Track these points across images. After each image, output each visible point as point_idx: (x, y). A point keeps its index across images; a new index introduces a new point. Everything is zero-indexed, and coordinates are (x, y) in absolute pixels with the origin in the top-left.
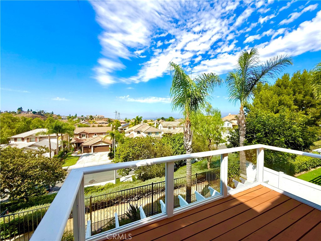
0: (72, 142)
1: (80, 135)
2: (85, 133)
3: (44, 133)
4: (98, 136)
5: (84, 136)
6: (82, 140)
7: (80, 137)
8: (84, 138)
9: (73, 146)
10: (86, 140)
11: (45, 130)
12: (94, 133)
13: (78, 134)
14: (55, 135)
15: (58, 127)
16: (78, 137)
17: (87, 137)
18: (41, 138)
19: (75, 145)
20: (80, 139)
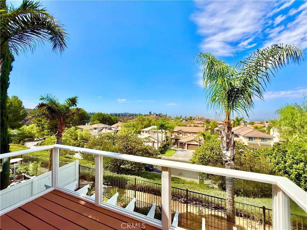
0: (172, 138)
1: (178, 132)
2: (182, 131)
3: (155, 129)
4: (192, 135)
5: (181, 134)
6: (179, 137)
7: (178, 135)
8: (181, 135)
9: (173, 141)
10: (182, 137)
11: (156, 127)
12: (188, 132)
13: (177, 132)
14: (160, 131)
15: (163, 125)
16: (176, 134)
17: (183, 135)
18: (154, 132)
19: (174, 140)
20: (177, 135)
